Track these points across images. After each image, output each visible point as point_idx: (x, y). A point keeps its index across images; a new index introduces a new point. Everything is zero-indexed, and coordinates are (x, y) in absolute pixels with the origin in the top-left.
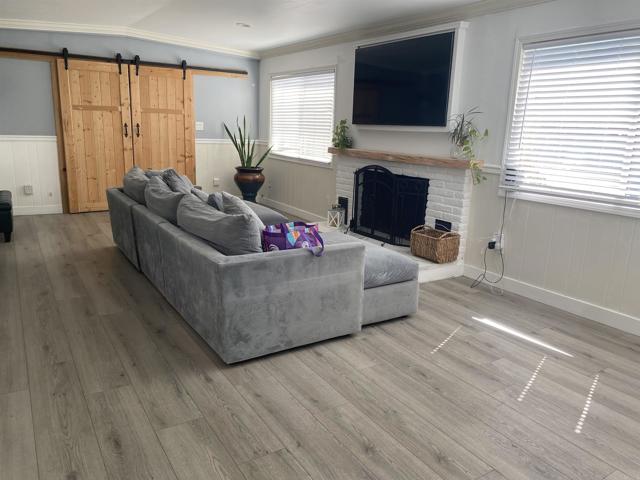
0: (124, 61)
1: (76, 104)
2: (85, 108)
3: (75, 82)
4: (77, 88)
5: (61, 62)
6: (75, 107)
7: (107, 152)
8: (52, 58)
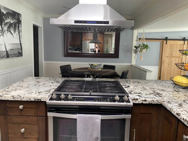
0: (186, 40)
1: (167, 55)
2: (170, 57)
3: (168, 48)
4: (168, 50)
5: (165, 42)
6: (167, 57)
7: (175, 72)
8: (162, 41)
